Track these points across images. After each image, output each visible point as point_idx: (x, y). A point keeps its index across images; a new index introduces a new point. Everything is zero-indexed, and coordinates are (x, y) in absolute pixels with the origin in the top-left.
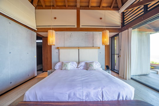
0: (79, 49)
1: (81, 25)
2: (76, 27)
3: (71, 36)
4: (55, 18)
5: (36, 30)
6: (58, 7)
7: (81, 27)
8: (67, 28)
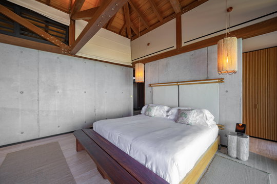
0: (178, 86)
1: (183, 42)
2: (175, 48)
3: (167, 65)
4: (148, 44)
5: (132, 65)
6: (151, 28)
7: (183, 45)
8: (162, 54)
